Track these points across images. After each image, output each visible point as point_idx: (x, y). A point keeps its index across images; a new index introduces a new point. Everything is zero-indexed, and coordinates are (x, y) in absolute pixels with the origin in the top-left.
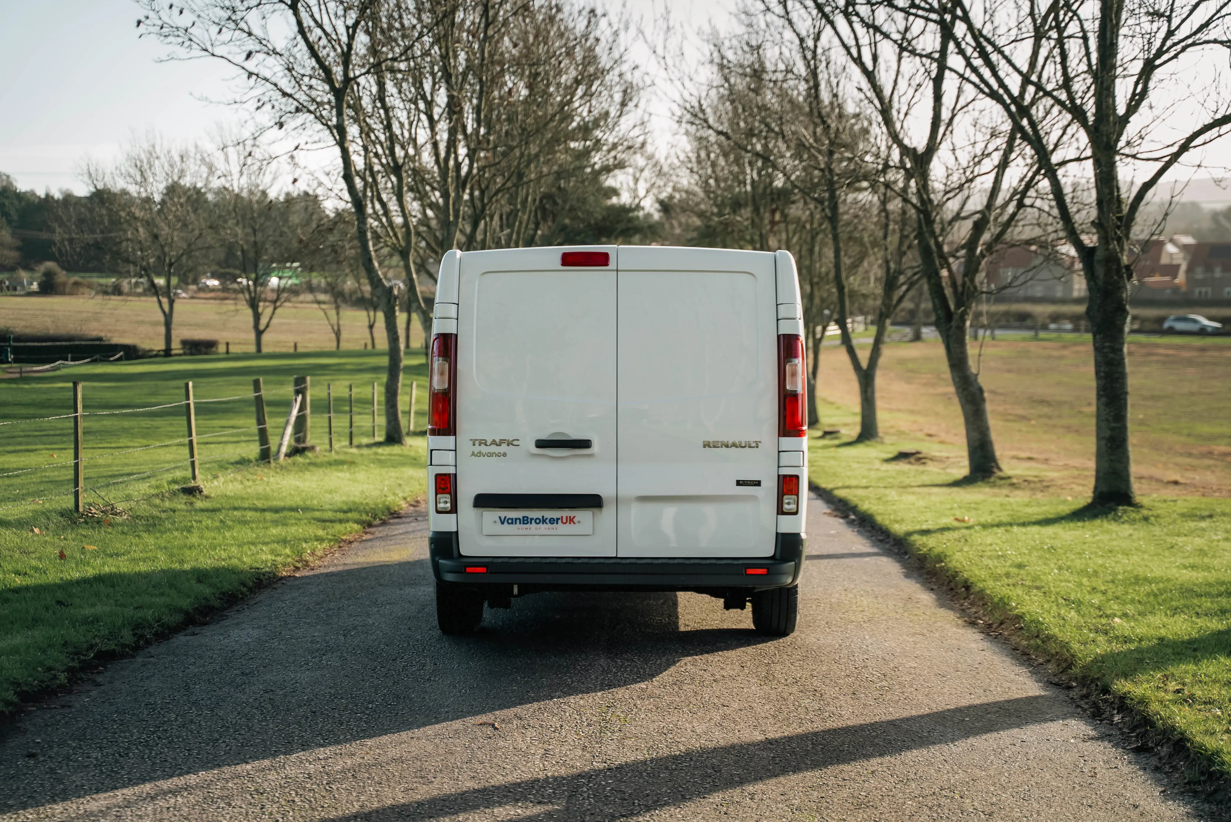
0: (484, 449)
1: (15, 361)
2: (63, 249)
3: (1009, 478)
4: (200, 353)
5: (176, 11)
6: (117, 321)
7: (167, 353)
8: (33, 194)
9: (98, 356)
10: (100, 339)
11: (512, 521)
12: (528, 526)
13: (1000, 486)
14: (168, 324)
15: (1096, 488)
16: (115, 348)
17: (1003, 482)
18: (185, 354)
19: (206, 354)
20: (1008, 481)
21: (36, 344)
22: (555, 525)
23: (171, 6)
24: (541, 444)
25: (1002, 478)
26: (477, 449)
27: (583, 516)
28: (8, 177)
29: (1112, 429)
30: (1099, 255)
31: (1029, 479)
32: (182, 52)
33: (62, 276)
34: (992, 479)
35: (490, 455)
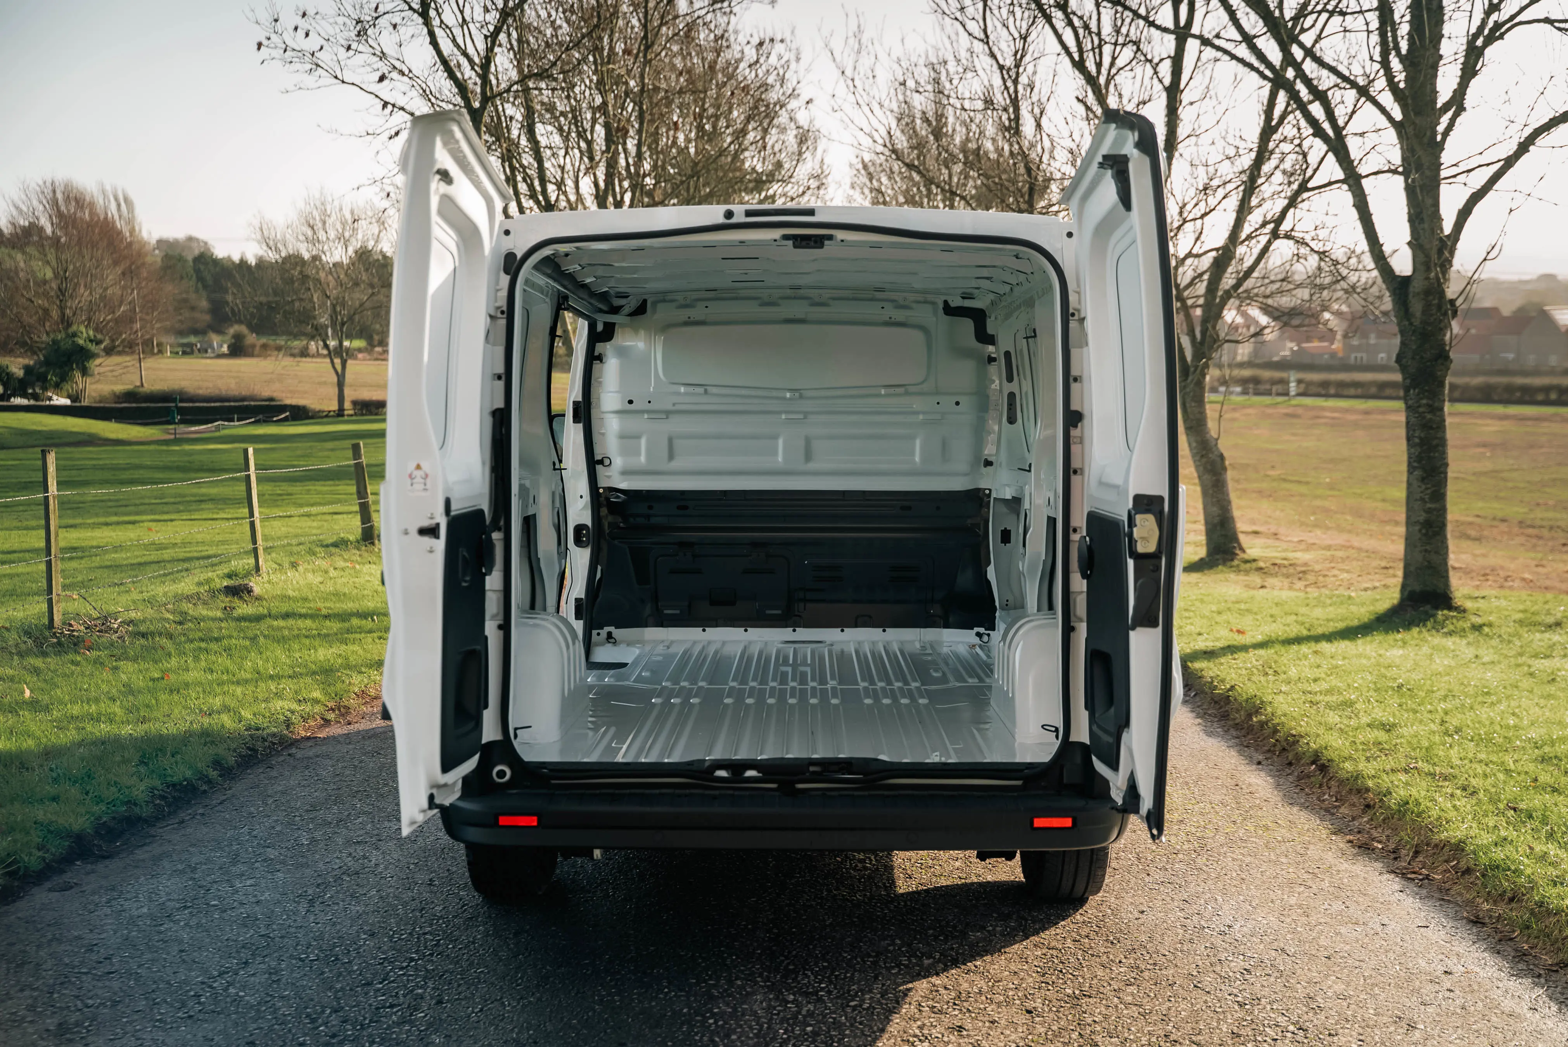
1: (182, 422)
2: (236, 309)
3: (1254, 560)
4: (371, 414)
5: (301, 33)
6: (300, 382)
7: (340, 413)
8: (229, 259)
9: (261, 417)
10: (271, 399)
13: (1247, 572)
14: (341, 385)
15: (1404, 587)
16: (283, 408)
17: (1248, 565)
18: (355, 414)
19: (376, 414)
20: (1254, 565)
21: (205, 405)
23: (296, 29)
25: (1246, 561)
28: (206, 243)
29: (1429, 511)
30: (1417, 286)
31: (1278, 562)
32: (310, 80)
33: (251, 338)
34: (1236, 562)
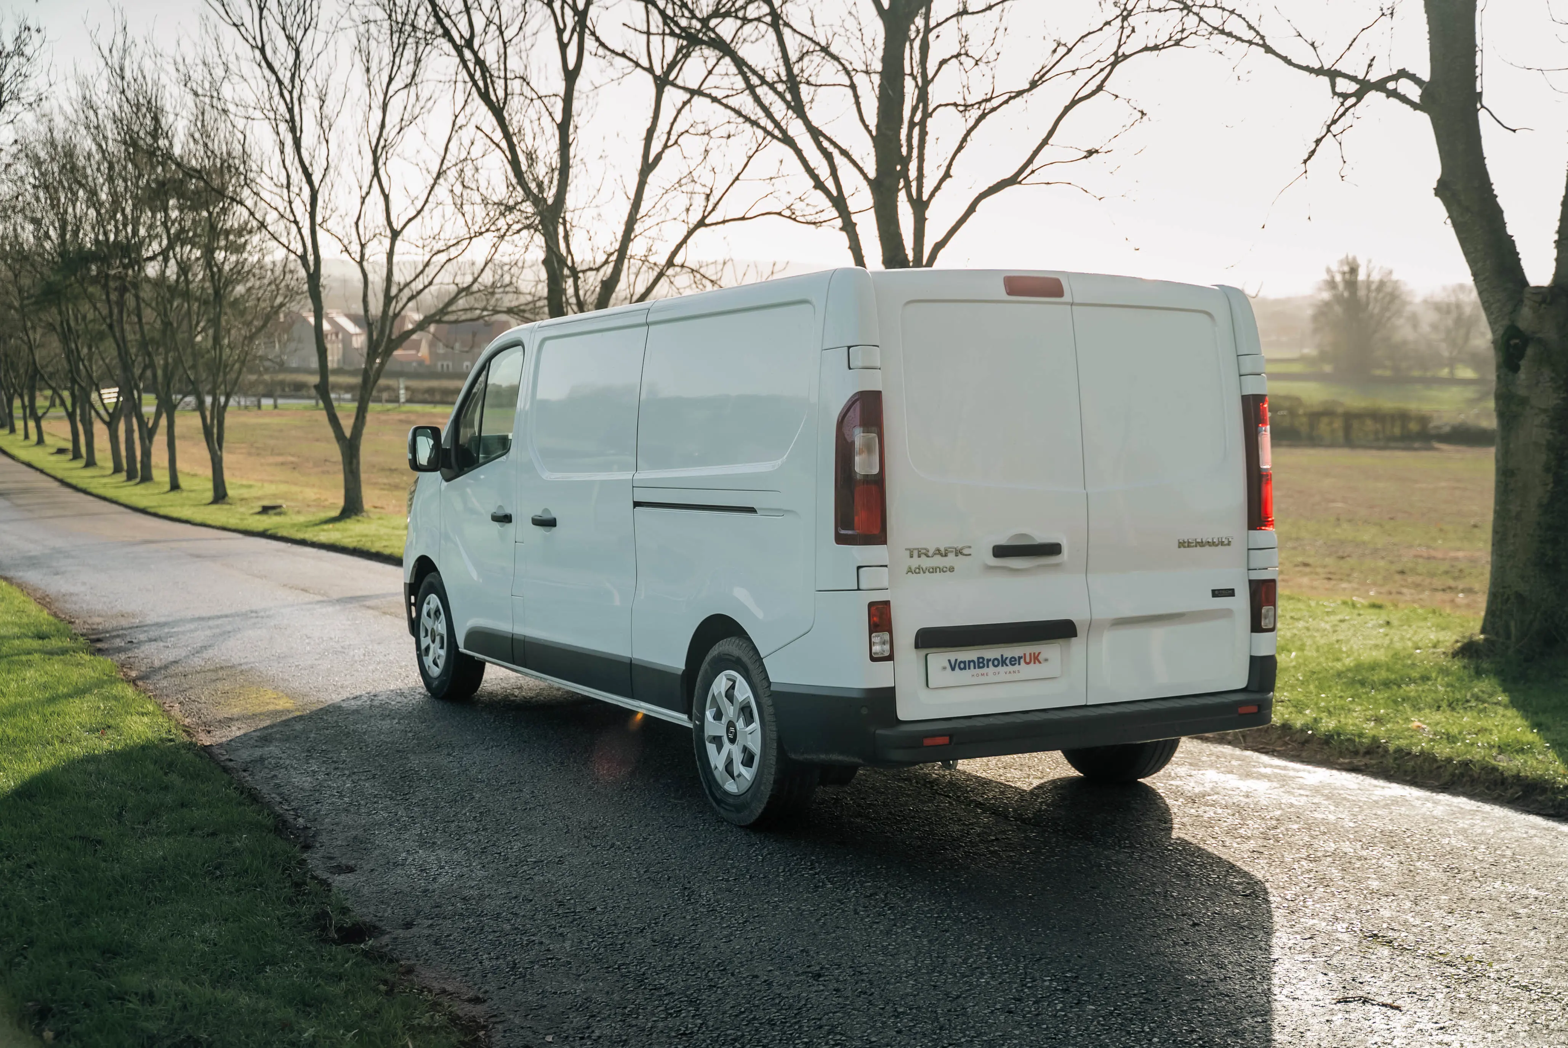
0: (925, 562)
11: (964, 666)
12: (985, 670)
22: (1017, 667)
24: (1000, 552)
26: (915, 562)
27: (1051, 651)
35: (933, 570)
